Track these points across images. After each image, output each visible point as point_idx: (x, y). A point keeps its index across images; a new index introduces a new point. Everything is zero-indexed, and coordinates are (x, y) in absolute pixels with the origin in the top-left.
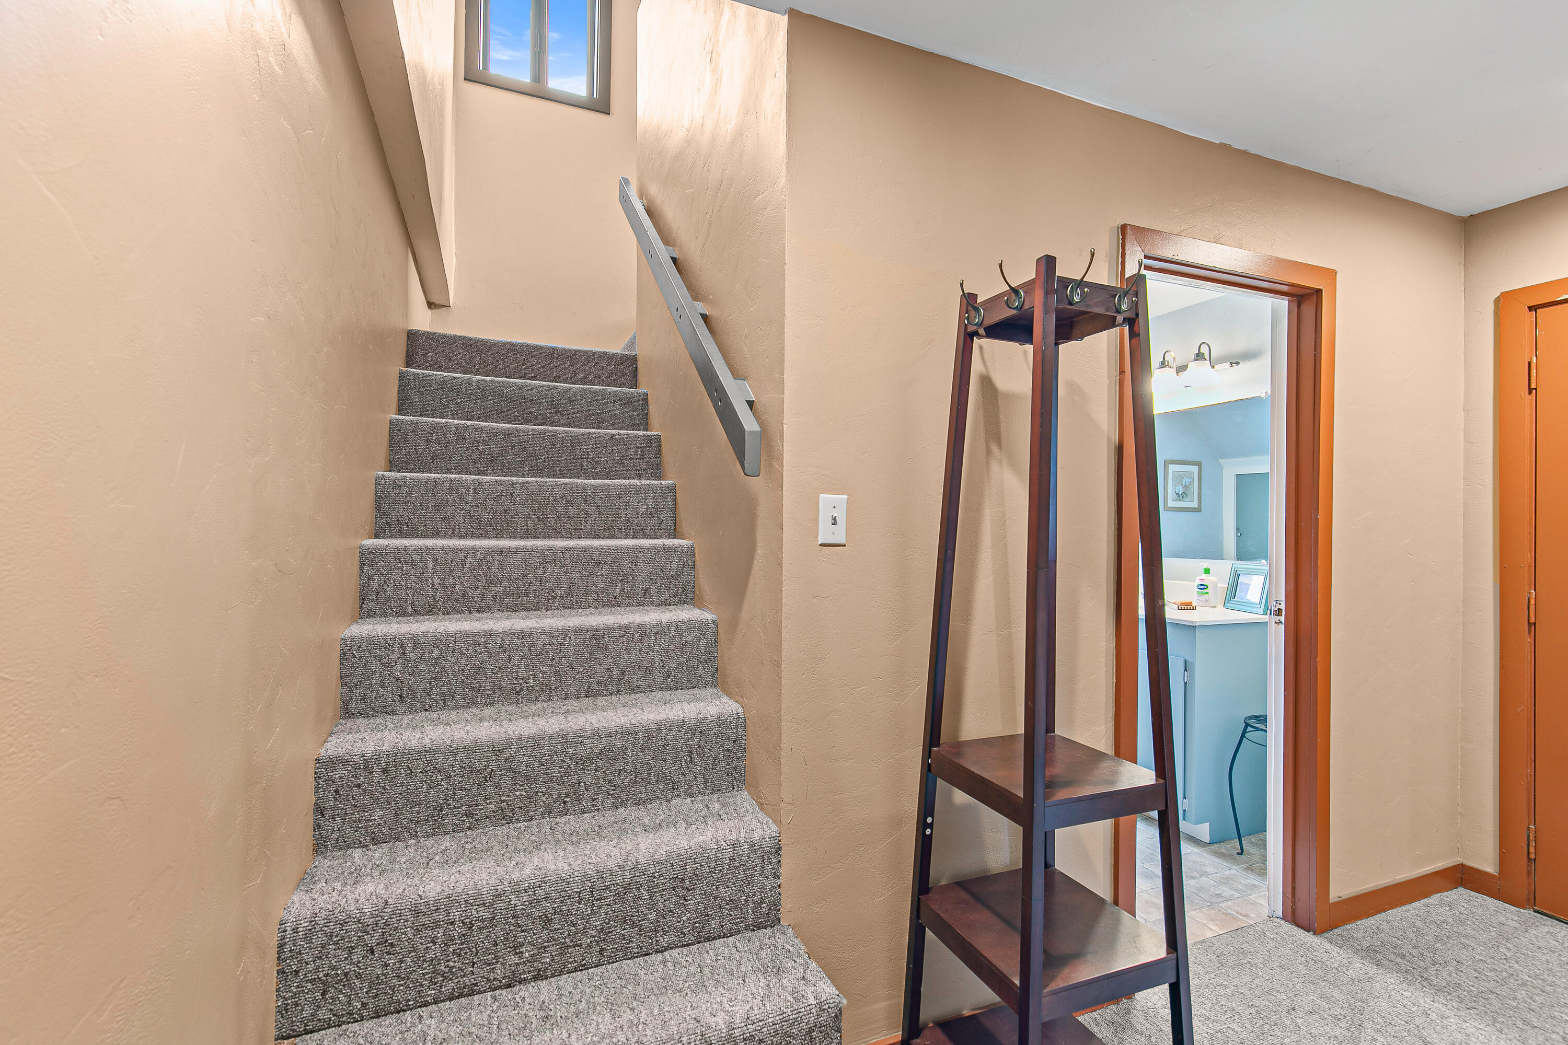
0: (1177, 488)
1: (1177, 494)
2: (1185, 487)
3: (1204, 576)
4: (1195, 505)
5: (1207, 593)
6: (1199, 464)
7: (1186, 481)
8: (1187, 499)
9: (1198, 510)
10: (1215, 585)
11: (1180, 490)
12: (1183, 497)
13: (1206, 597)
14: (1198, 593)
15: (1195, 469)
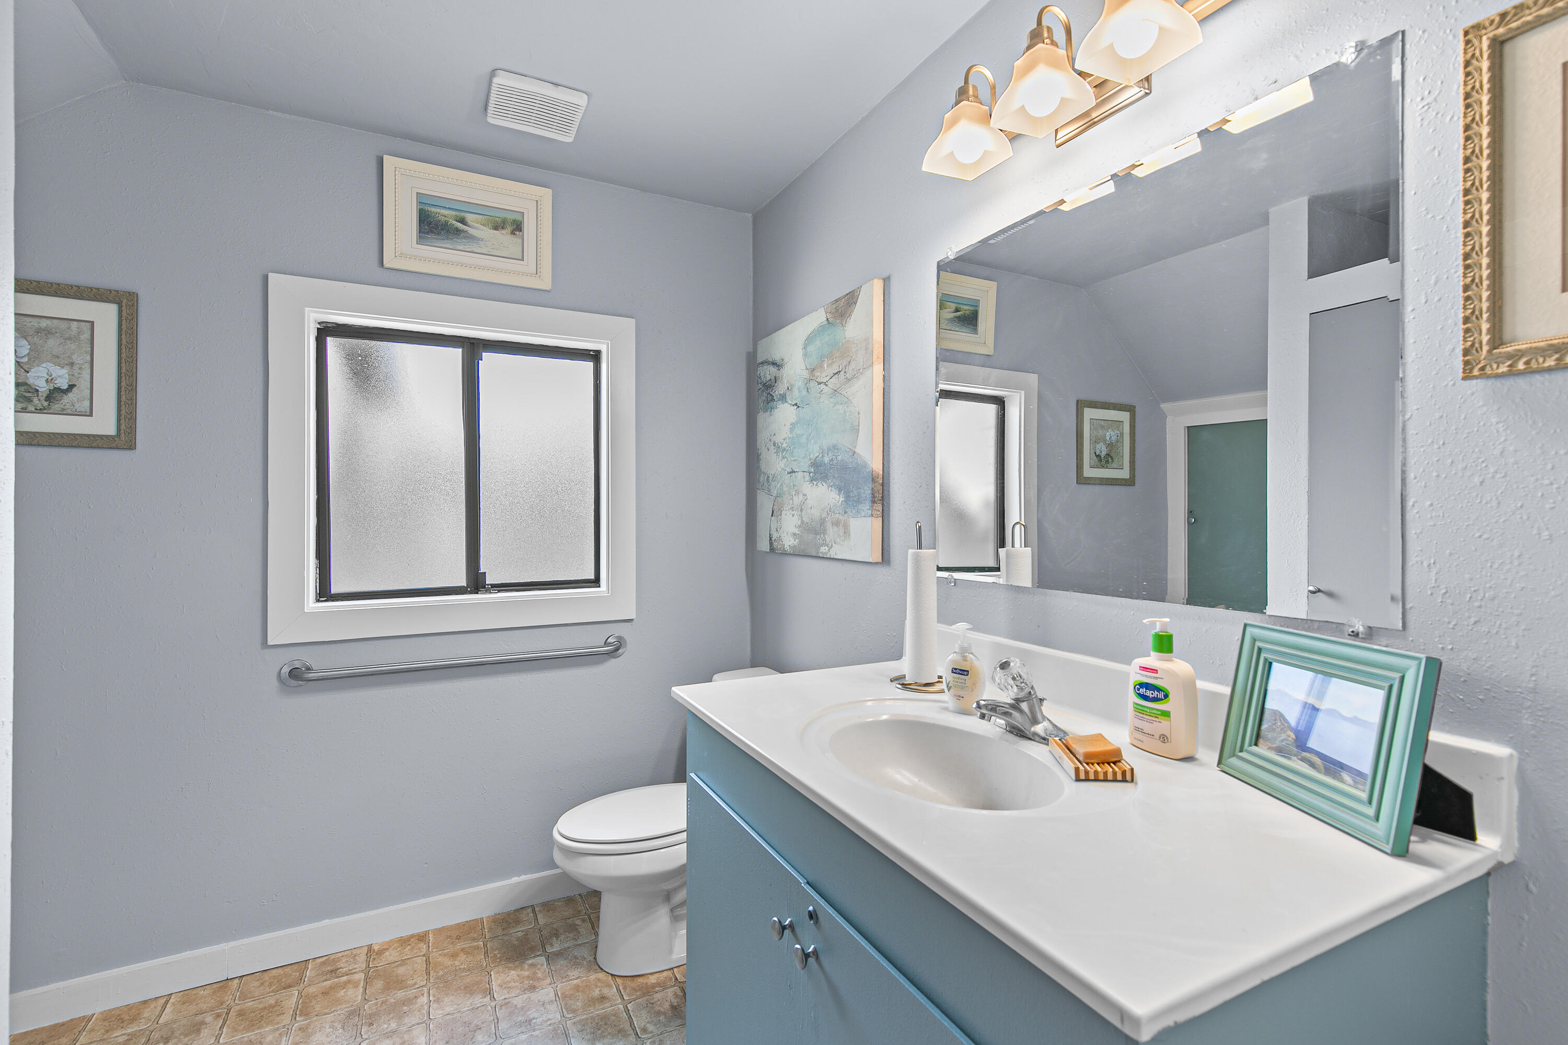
0: (1098, 446)
1: (1098, 456)
2: (1110, 446)
3: (1152, 660)
4: (1125, 474)
5: (1166, 714)
6: (1131, 409)
7: (1110, 435)
8: (1114, 465)
9: (1129, 482)
10: (1189, 687)
11: (1103, 450)
12: (1107, 462)
13: (1162, 726)
14: (1138, 709)
15: (1125, 416)
